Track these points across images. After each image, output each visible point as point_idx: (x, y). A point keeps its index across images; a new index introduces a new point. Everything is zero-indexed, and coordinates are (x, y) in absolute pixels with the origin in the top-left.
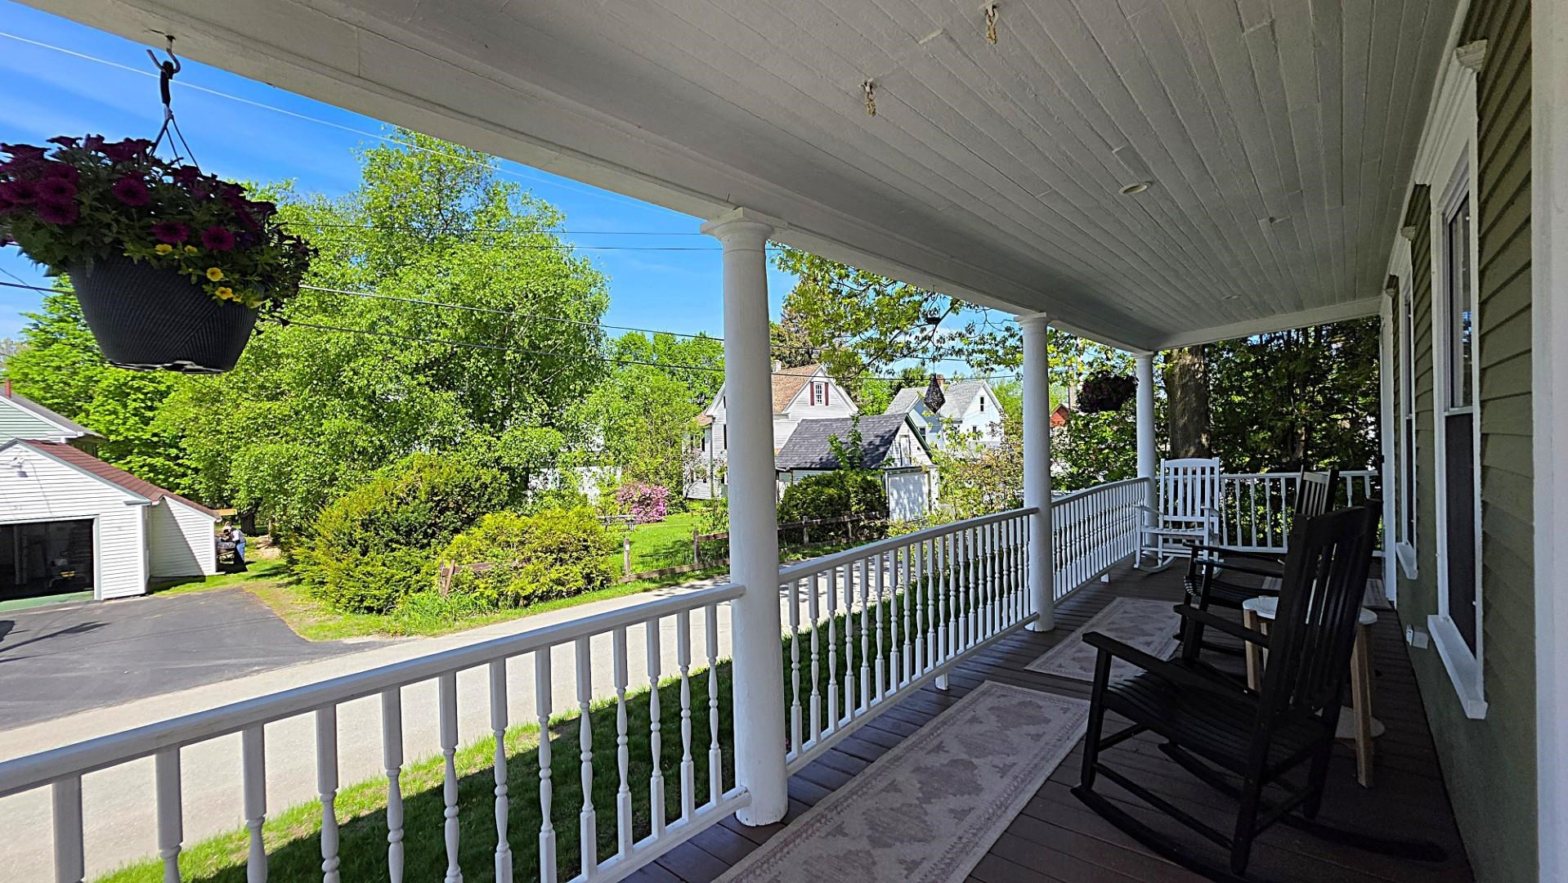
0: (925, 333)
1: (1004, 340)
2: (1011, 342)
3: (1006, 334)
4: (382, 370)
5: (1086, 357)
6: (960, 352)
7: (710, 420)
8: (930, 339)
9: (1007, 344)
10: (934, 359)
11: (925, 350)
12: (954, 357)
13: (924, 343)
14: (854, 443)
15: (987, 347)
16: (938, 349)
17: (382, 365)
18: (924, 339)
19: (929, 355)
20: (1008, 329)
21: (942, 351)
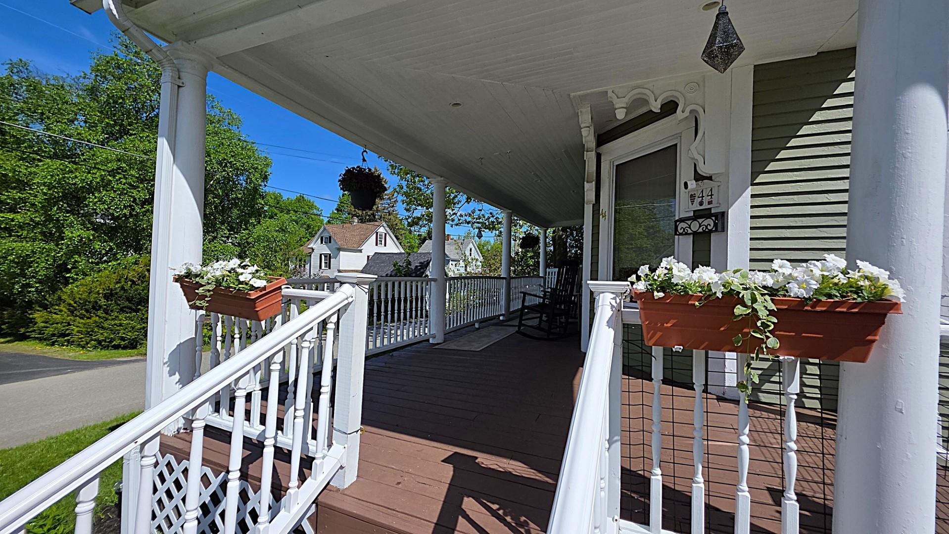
0: (454, 211)
1: (489, 218)
2: (492, 219)
3: (490, 215)
4: (119, 200)
5: (523, 230)
6: (468, 223)
7: (311, 251)
8: (456, 214)
9: (490, 220)
10: (457, 225)
11: (453, 220)
12: (466, 225)
13: (453, 217)
14: (407, 266)
15: (481, 221)
16: (459, 220)
17: (120, 198)
18: (454, 214)
19: (455, 222)
20: (491, 213)
21: (461, 221)
